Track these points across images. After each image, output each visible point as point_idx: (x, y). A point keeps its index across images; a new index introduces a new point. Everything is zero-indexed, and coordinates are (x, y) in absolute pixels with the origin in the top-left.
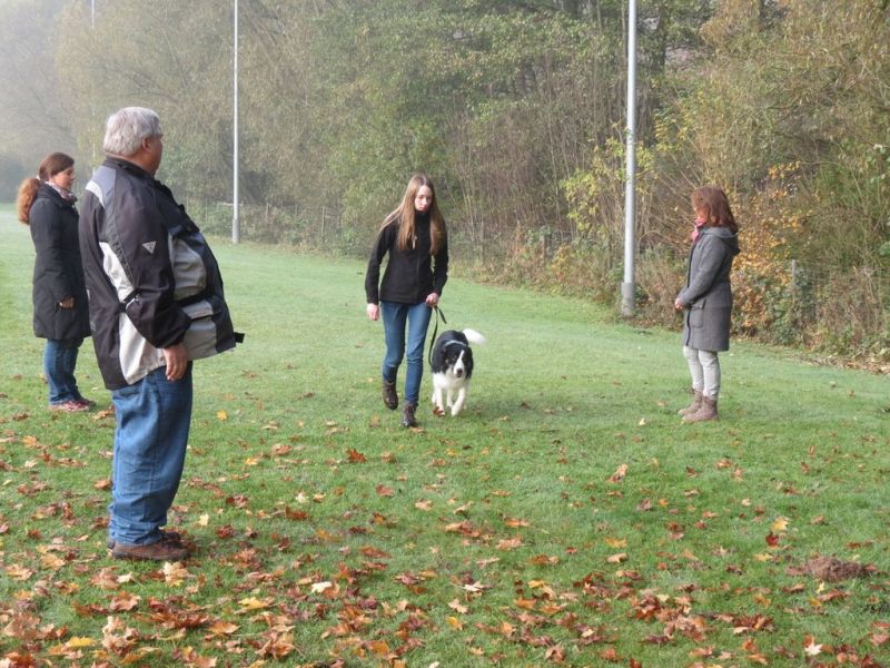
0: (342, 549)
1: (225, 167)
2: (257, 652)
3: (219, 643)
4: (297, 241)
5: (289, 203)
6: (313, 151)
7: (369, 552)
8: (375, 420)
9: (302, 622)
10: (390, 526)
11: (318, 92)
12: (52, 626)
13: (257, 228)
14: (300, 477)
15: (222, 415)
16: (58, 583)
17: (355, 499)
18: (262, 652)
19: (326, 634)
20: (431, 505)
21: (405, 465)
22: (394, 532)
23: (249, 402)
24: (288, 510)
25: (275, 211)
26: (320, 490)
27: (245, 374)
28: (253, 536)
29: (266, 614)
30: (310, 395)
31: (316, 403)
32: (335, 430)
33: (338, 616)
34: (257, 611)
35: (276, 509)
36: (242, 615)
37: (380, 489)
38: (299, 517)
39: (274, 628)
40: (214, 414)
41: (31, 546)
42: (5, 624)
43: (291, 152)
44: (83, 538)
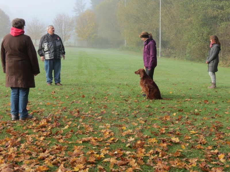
2: (198, 143)
3: (188, 141)
4: (175, 57)
5: (172, 48)
7: (217, 122)
8: (208, 94)
9: (207, 137)
10: (220, 117)
11: (180, 21)
12: (146, 136)
13: (165, 54)
14: (194, 106)
15: (171, 93)
16: (145, 126)
17: (209, 111)
18: (199, 142)
19: (213, 140)
20: (229, 113)
21: (219, 104)
22: (222, 118)
23: (176, 90)
24: (194, 113)
25: (169, 50)
26: (200, 109)
27: (173, 84)
28: (188, 118)
29: (197, 134)
30: (191, 89)
31: (193, 90)
32: (199, 96)
33: (215, 136)
34: (194, 134)
35: (191, 113)
36: (191, 135)
37: (215, 109)
38: (197, 114)
39: (200, 138)
40: (169, 92)
41: (135, 119)
42: (135, 135)
43: (174, 35)
44: (147, 118)
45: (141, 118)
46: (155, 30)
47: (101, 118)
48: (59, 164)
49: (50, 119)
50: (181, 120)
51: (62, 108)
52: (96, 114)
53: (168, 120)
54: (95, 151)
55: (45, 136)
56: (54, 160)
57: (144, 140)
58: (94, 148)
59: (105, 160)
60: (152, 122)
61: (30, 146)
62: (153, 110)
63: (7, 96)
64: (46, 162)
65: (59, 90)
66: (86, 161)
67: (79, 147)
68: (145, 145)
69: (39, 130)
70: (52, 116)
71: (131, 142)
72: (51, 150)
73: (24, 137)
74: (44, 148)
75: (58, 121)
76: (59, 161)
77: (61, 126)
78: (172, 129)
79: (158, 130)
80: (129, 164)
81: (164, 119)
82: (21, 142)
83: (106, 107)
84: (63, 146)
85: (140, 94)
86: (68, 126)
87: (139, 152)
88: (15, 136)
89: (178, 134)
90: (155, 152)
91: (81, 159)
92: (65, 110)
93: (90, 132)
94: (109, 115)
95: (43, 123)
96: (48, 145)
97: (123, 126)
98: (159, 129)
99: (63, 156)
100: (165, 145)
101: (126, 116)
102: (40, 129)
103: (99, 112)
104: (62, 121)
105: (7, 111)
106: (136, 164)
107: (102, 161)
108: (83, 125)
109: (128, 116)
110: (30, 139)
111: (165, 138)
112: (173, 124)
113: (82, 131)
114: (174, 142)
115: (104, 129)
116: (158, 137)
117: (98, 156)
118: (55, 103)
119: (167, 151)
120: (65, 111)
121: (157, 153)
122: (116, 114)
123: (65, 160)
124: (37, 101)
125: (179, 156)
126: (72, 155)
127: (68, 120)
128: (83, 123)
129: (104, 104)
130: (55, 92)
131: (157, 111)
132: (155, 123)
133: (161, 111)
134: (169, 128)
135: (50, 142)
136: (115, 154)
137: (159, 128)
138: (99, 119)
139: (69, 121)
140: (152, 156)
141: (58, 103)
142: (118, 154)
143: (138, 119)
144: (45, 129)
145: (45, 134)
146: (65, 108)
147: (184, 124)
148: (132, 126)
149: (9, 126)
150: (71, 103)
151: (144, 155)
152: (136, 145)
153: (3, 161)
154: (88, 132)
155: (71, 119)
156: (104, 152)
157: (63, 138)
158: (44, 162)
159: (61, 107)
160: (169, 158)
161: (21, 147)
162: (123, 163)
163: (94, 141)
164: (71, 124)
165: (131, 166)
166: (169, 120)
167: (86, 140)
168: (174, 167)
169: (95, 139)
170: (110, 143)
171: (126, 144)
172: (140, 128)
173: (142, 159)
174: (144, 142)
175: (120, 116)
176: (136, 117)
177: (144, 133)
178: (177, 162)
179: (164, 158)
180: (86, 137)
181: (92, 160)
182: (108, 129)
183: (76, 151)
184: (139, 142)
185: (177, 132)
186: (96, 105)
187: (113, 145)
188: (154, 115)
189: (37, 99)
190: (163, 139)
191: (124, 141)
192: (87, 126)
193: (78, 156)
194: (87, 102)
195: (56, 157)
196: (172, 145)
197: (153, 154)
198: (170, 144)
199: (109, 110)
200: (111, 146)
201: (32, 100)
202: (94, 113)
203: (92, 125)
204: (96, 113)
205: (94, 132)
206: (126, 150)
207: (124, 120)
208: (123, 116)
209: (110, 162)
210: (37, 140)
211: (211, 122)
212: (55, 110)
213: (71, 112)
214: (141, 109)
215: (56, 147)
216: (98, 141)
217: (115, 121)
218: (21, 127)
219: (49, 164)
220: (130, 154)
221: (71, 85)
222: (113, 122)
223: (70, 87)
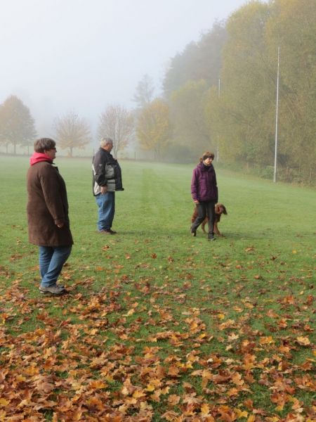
4: (299, 182)
5: (296, 167)
12: (257, 331)
13: (283, 176)
15: (295, 252)
16: (255, 314)
23: (303, 247)
25: (291, 170)
40: (291, 251)
41: (238, 299)
42: (240, 329)
44: (257, 298)
45: (248, 299)
46: (267, 136)
47: (184, 296)
48: (123, 379)
49: (104, 298)
50: (312, 304)
51: (121, 276)
52: (176, 290)
53: (290, 304)
54: (178, 357)
55: (98, 328)
56: (116, 371)
57: (255, 340)
58: (176, 350)
59: (195, 373)
60: (265, 305)
61: (76, 345)
62: (266, 285)
63: (32, 253)
64: (103, 374)
65: (114, 244)
66: (165, 374)
67: (152, 348)
68: (256, 349)
69: (88, 317)
70: (107, 291)
71: (233, 341)
72: (109, 352)
73: (65, 328)
74: (99, 349)
75: (117, 300)
76: (123, 372)
77: (122, 310)
78: (297, 320)
79: (276, 322)
80: (231, 381)
81: (285, 301)
82: (62, 337)
83: (190, 277)
84: (128, 345)
85: (245, 254)
86: (133, 310)
87: (247, 361)
88: (52, 326)
89: (308, 330)
90: (272, 362)
91: (156, 370)
92: (126, 280)
93: (168, 322)
94: (197, 291)
95: (93, 304)
96: (104, 344)
97: (219, 313)
98: (278, 321)
99: (128, 364)
100: (287, 349)
101: (224, 294)
102: (90, 315)
103: (181, 285)
104: (123, 301)
105: (35, 280)
106: (243, 382)
107: (190, 375)
108: (156, 309)
109: (226, 294)
110: (76, 332)
111: (287, 337)
112: (299, 310)
113: (155, 320)
114: (301, 344)
115: (190, 317)
116: (275, 333)
117: (183, 365)
118: (110, 268)
119: (290, 360)
120: (126, 283)
121: (275, 363)
122: (208, 289)
123: (132, 371)
124: (81, 263)
125: (310, 369)
126: (143, 363)
127: (132, 299)
128: (156, 306)
129: (187, 272)
130: (108, 247)
131: (273, 285)
132: (271, 308)
133: (280, 287)
134: (292, 318)
135: (107, 338)
136: (210, 363)
137: (278, 318)
138: (181, 299)
139: (134, 302)
140: (267, 368)
141: (115, 268)
142: (214, 363)
143: (243, 301)
144: (98, 315)
145: (98, 325)
146: (126, 277)
148: (234, 313)
149: (41, 307)
150: (135, 267)
151: (255, 367)
152: (242, 349)
153: (37, 371)
154: (165, 321)
155: (137, 297)
156: (191, 359)
157: (128, 333)
158: (100, 373)
159: (119, 274)
160: (294, 372)
161: (62, 347)
162: (223, 379)
163: (175, 339)
164: (137, 307)
165: (235, 385)
166: (292, 303)
167: (163, 336)
168: (302, 389)
169: (177, 336)
170: (201, 343)
171: (225, 346)
172: (246, 316)
173: (251, 374)
174: (253, 342)
175: (214, 294)
176: (239, 296)
177: (253, 326)
178: (306, 380)
179: (286, 372)
180: (162, 331)
181: (174, 372)
182: (196, 318)
183: (148, 356)
184: (246, 344)
185: (306, 327)
186: (175, 272)
187: (206, 346)
188: (269, 293)
189: (80, 259)
190: (283, 338)
191: (223, 341)
192: (163, 311)
193: (151, 364)
194: (161, 267)
195: (118, 365)
196: (297, 350)
197: (269, 365)
198: (294, 347)
199: (195, 283)
200: (203, 348)
201: (73, 262)
202: (173, 288)
203: (170, 309)
204: (176, 287)
205: (174, 322)
206: (227, 356)
207: (220, 301)
208: (218, 294)
209: (201, 376)
210: (86, 335)
212: (110, 280)
213: (136, 286)
214: (247, 281)
215: (117, 348)
216: (182, 340)
217: (207, 302)
218: (60, 310)
219: (108, 378)
220: (232, 364)
221: (132, 233)
222: (203, 304)
223: (131, 237)
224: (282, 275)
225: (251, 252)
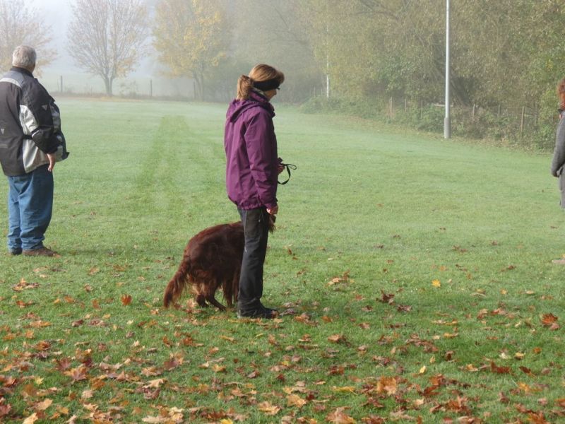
0: (541, 400)
1: (439, 73)
4: (499, 136)
6: (515, 59)
11: (519, 8)
13: (465, 126)
14: (503, 337)
15: (436, 284)
17: (551, 358)
23: (458, 273)
24: (493, 365)
25: (481, 111)
26: (521, 349)
27: (456, 249)
30: (512, 268)
31: (518, 275)
35: (482, 364)
38: (502, 371)
40: (429, 282)
41: (278, 387)
43: (495, 60)
44: (321, 383)
45: (300, 386)
46: (428, 39)
47: (160, 384)
50: (437, 393)
51: (34, 345)
52: (147, 371)
53: (390, 393)
60: (333, 399)
62: (353, 354)
65: (44, 276)
75: (7, 396)
77: (15, 416)
81: (378, 388)
83: (188, 342)
85: (326, 291)
86: (34, 415)
92: (43, 352)
94: (193, 371)
97: (226, 417)
101: (250, 376)
103: (161, 359)
104: (21, 398)
108: (90, 411)
109: (255, 377)
112: (404, 408)
118: (18, 326)
120: (42, 359)
122: (218, 368)
127: (41, 393)
129: (185, 331)
131: (367, 355)
132: (342, 405)
133: (380, 358)
138: (151, 389)
139: (42, 399)
141: (29, 327)
143: (287, 390)
146: (46, 346)
147: (443, 409)
148: (259, 416)
150: (73, 325)
155: (54, 389)
159: (34, 339)
164: (48, 409)
166: (394, 392)
175: (228, 377)
176: (282, 379)
186: (159, 332)
188: (351, 372)
192: (102, 416)
194: (130, 322)
199: (196, 354)
202: (143, 366)
203: (120, 411)
204: (150, 364)
207: (236, 391)
208: (238, 376)
211: (540, 403)
212: (9, 352)
213: (62, 363)
214: (310, 348)
217: (206, 395)
221: (93, 252)
222: (196, 399)
223: (87, 260)
224: (391, 335)
225: (340, 286)
